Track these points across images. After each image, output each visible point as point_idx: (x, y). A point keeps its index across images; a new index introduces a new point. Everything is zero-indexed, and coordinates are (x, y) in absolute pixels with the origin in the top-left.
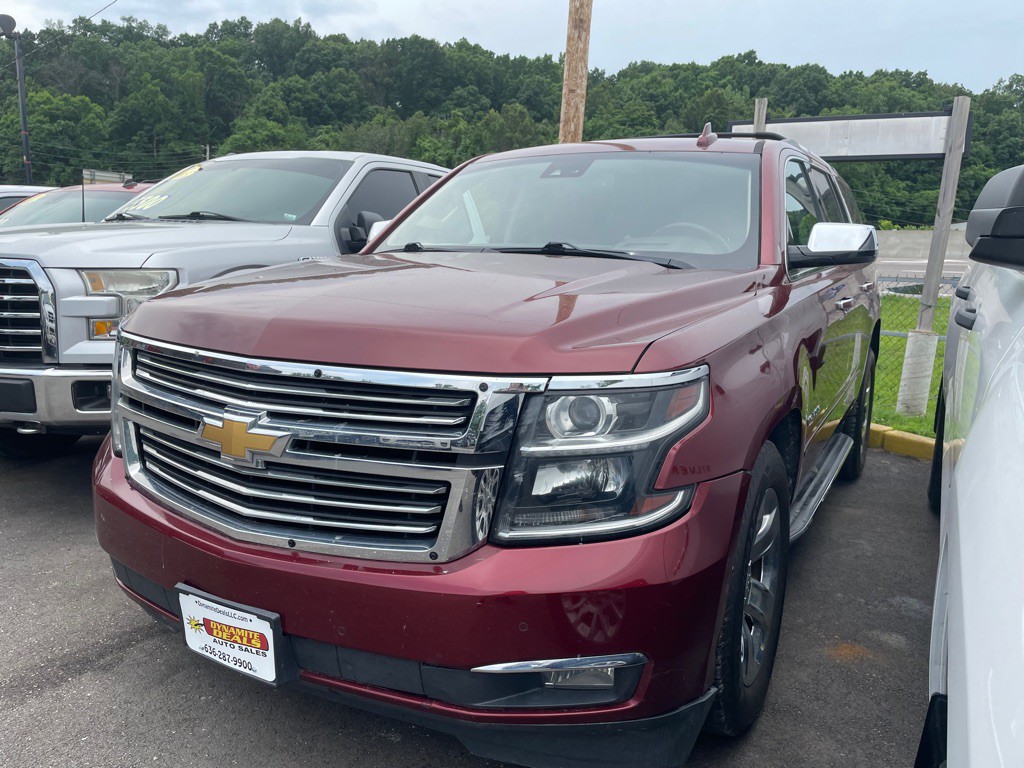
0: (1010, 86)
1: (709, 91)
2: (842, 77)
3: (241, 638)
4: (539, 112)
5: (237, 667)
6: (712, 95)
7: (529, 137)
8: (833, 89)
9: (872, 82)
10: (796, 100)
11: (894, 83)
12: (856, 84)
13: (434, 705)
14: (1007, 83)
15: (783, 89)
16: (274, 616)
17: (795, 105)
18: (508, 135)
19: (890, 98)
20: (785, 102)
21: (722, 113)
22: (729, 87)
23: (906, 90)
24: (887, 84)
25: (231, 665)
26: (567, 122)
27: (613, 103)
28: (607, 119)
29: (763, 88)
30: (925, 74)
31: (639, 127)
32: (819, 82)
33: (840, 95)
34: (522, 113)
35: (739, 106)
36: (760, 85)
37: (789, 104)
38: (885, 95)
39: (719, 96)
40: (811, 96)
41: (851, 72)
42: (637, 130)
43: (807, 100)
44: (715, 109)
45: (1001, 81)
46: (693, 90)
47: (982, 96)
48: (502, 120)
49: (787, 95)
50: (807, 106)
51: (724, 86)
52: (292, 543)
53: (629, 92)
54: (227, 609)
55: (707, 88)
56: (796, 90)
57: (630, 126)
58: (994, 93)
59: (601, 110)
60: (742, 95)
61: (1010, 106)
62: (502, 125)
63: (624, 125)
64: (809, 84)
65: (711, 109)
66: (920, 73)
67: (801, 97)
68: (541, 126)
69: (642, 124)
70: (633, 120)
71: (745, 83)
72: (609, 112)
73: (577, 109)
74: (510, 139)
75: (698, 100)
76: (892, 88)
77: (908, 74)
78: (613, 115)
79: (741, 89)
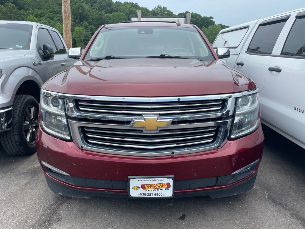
0: (158, 9)
1: (78, 4)
2: (116, 3)
3: (159, 186)
4: (19, 6)
5: (156, 196)
6: (79, 5)
7: (18, 15)
8: (114, 6)
9: (125, 5)
10: (105, 9)
11: (130, 6)
12: (120, 5)
13: (217, 187)
14: (157, 8)
15: (100, 5)
16: (173, 176)
17: (104, 10)
18: (9, 14)
19: (130, 10)
20: (101, 9)
21: (83, 11)
22: (84, 3)
23: (133, 8)
24: (128, 6)
25: (154, 196)
26: (65, 12)
27: (46, 5)
28: (45, 11)
29: (94, 4)
30: (137, 4)
31: (57, 14)
32: (110, 4)
33: (116, 8)
34: (13, 7)
35: (88, 9)
36: (93, 3)
37: (103, 10)
38: (128, 9)
39: (81, 5)
40: (109, 8)
41: (118, 1)
42: (57, 15)
43: (108, 9)
44: (81, 9)
45: (155, 7)
46: (73, 3)
47: (152, 11)
48: (5, 9)
49: (101, 7)
50: (108, 11)
51: (82, 2)
52: (173, 153)
53: (51, 2)
54: (154, 179)
55: (77, 3)
56: (104, 6)
57: (54, 13)
58: (154, 10)
59: (42, 7)
60: (88, 6)
61: (158, 14)
62: (6, 11)
63: (52, 13)
64: (107, 4)
65: (80, 10)
66: (136, 3)
67: (106, 8)
68: (21, 12)
69: (58, 13)
70: (54, 11)
71: (89, 2)
72: (45, 8)
73: (68, 8)
74: (10, 16)
75: (75, 6)
76: (130, 7)
77: (133, 3)
78: (47, 9)
79: (88, 4)
